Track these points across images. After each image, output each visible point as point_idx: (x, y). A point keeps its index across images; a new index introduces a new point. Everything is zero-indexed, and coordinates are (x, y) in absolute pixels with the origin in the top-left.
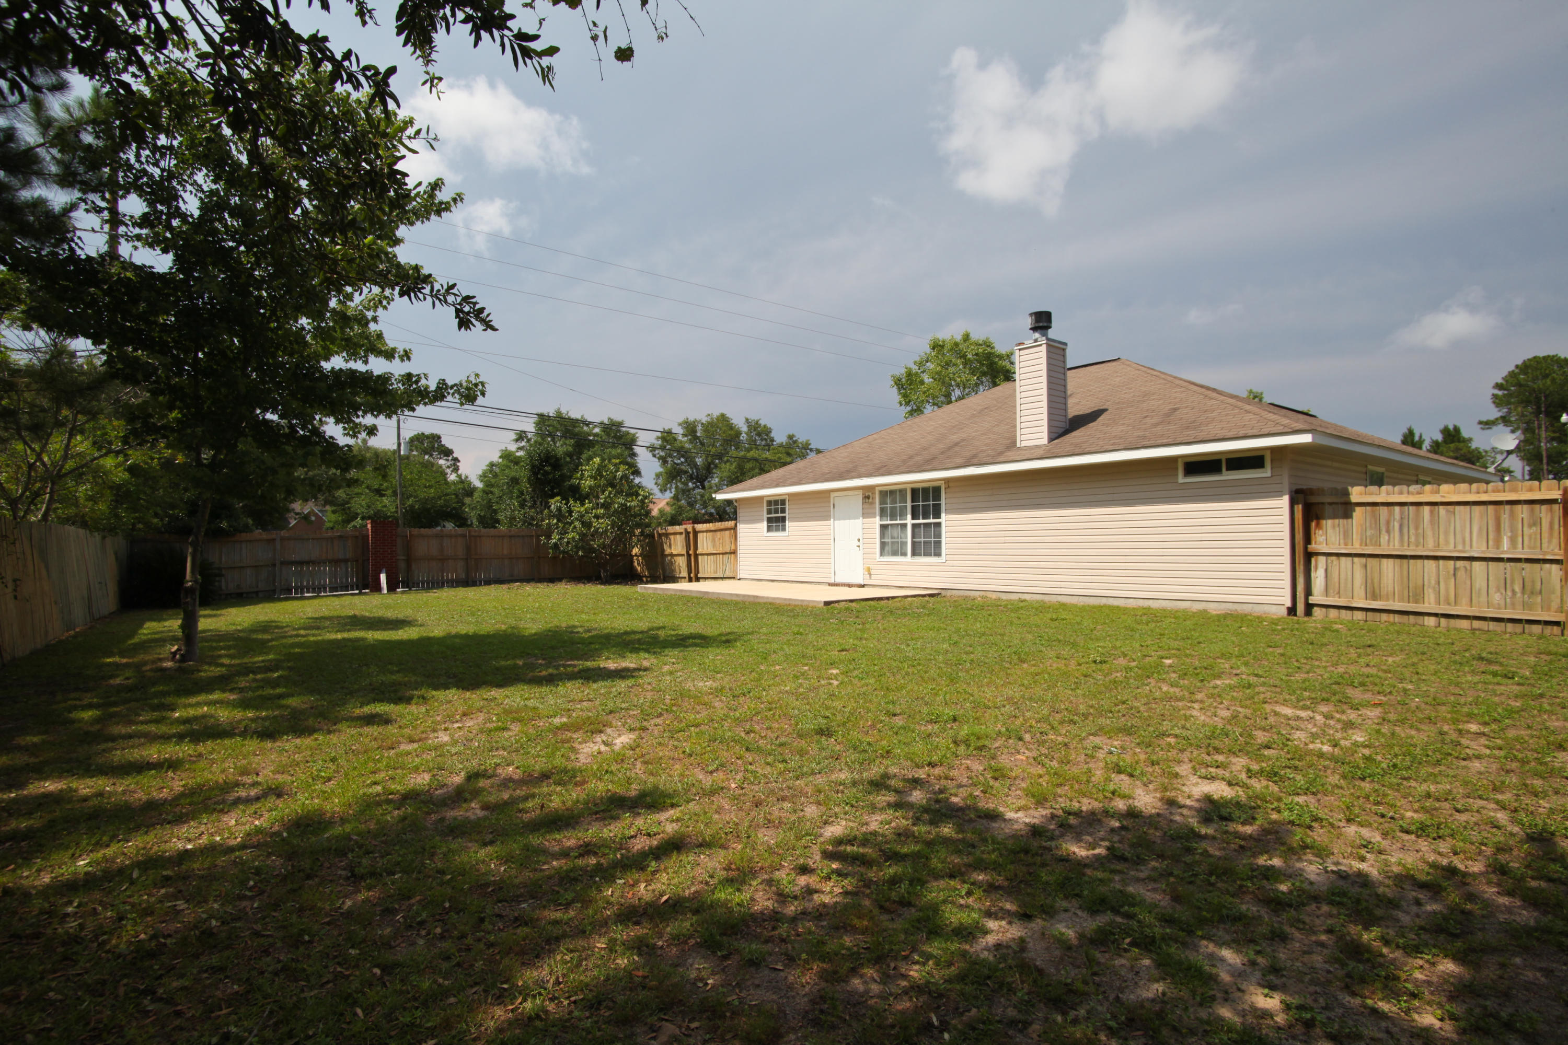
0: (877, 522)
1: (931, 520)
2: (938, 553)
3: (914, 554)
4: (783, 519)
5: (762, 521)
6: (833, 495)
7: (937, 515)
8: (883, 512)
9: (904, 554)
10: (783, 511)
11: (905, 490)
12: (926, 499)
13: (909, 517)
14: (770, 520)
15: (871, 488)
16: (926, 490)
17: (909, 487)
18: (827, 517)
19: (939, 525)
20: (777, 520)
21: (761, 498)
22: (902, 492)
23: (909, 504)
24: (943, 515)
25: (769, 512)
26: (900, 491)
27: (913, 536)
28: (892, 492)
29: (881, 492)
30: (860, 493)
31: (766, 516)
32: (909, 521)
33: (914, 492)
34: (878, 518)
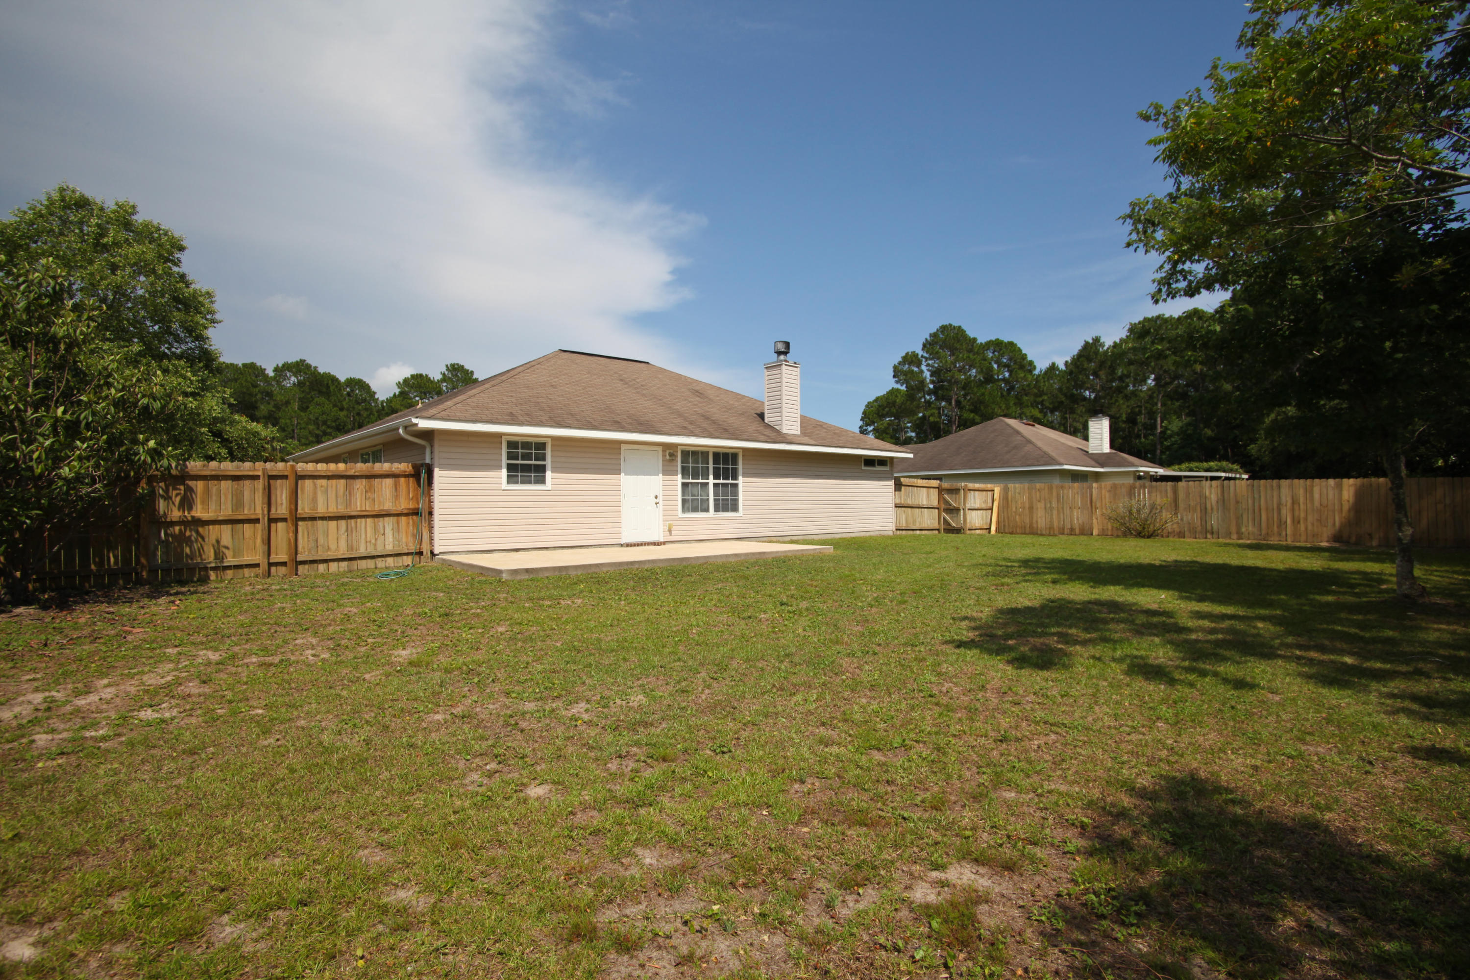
0: (679, 480)
1: (730, 481)
2: (735, 509)
3: (717, 510)
4: (542, 469)
5: (500, 468)
6: (623, 446)
7: (735, 477)
8: (685, 472)
9: (707, 510)
10: (543, 458)
11: (708, 453)
12: (726, 462)
13: (711, 477)
14: (510, 468)
15: (674, 446)
16: (726, 455)
17: (711, 451)
18: (617, 471)
19: (736, 485)
20: (526, 468)
21: (499, 435)
22: (705, 454)
23: (711, 466)
24: (740, 478)
25: (510, 456)
26: (702, 453)
27: (715, 494)
28: (695, 453)
29: (683, 452)
30: (660, 449)
31: (505, 461)
32: (711, 481)
33: (716, 455)
34: (680, 476)
